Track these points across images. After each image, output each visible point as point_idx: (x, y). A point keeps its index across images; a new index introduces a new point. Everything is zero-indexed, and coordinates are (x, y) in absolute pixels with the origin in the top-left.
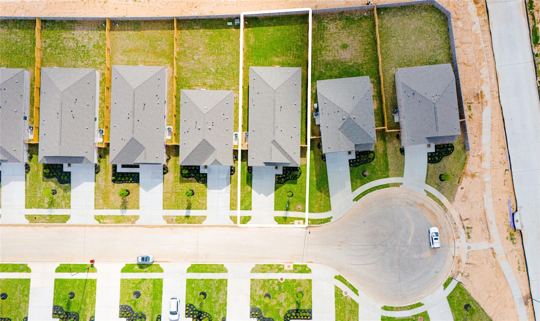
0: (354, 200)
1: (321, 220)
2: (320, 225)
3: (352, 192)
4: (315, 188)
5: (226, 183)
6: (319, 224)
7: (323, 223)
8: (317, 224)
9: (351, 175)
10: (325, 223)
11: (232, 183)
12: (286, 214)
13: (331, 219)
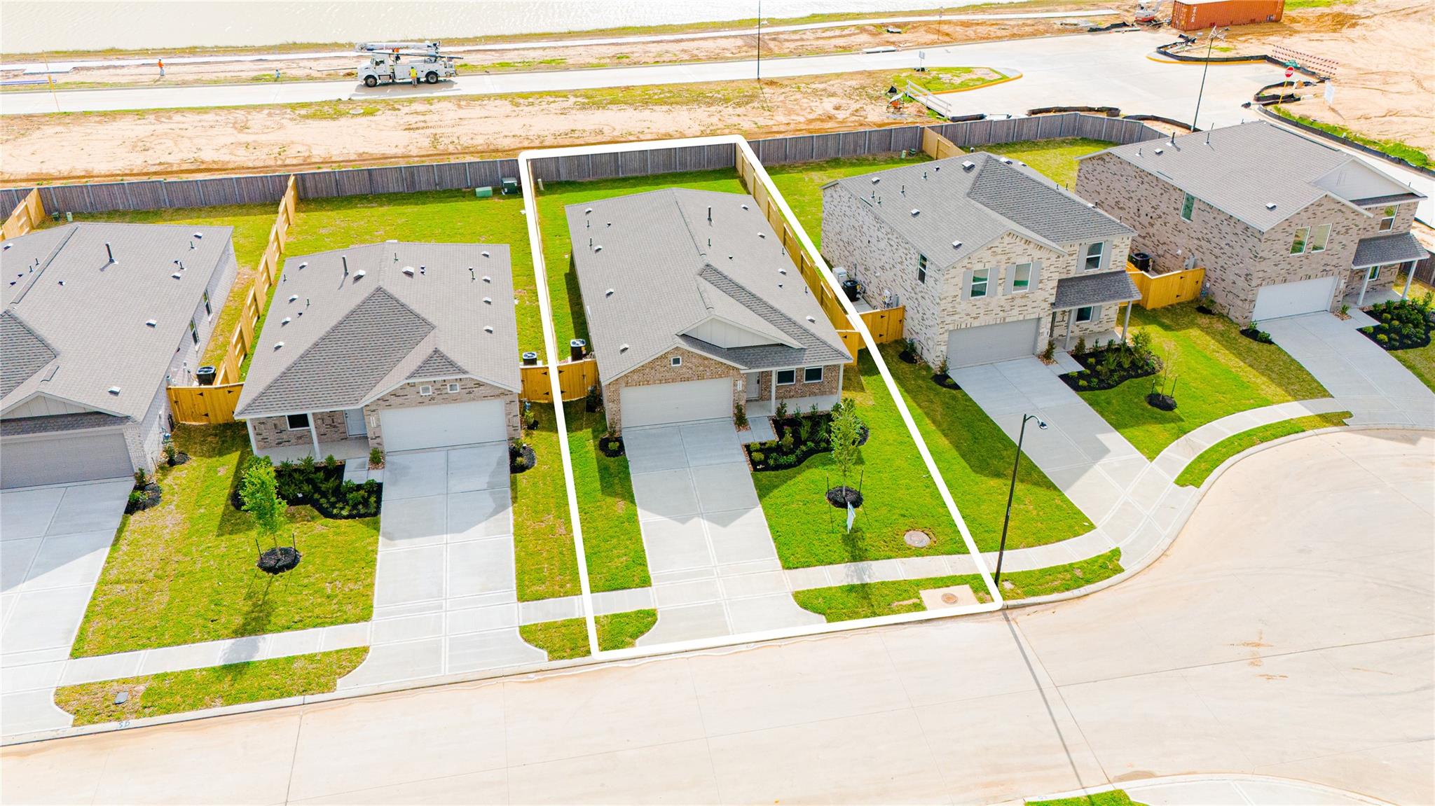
0: (1180, 483)
1: (1069, 568)
2: (1076, 592)
3: (1150, 459)
5: (488, 503)
6: (1066, 589)
8: (1053, 590)
9: (1101, 413)
10: (1100, 578)
11: (521, 501)
12: (860, 574)
13: (1118, 560)
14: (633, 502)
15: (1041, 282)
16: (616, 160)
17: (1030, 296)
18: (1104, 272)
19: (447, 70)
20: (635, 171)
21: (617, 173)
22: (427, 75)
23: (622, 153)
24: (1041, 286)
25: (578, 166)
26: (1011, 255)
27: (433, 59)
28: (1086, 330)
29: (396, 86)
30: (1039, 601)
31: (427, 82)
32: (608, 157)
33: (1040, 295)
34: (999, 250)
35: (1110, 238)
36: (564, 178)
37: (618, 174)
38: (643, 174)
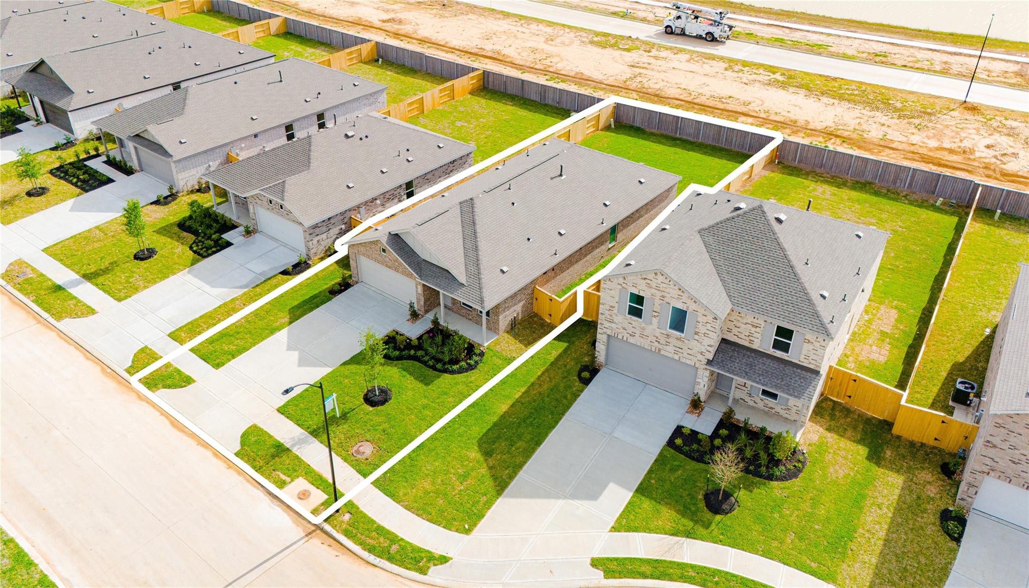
0: (596, 563)
1: (393, 539)
2: (371, 558)
3: (614, 529)
4: (478, 430)
5: (245, 281)
6: (371, 550)
7: (390, 559)
8: (362, 544)
9: (650, 471)
10: (402, 564)
11: (257, 289)
12: (301, 442)
13: (435, 565)
14: (291, 323)
15: (696, 333)
16: (677, 123)
17: (686, 342)
18: (794, 361)
19: (721, 33)
20: (690, 135)
21: (676, 132)
22: (707, 34)
23: (682, 118)
24: (696, 337)
25: (649, 118)
26: (665, 294)
27: (717, 24)
28: (771, 408)
29: (685, 37)
30: (343, 542)
31: (705, 39)
32: (671, 118)
33: (696, 346)
34: (653, 285)
35: (801, 330)
36: (637, 124)
37: (677, 134)
38: (695, 140)
